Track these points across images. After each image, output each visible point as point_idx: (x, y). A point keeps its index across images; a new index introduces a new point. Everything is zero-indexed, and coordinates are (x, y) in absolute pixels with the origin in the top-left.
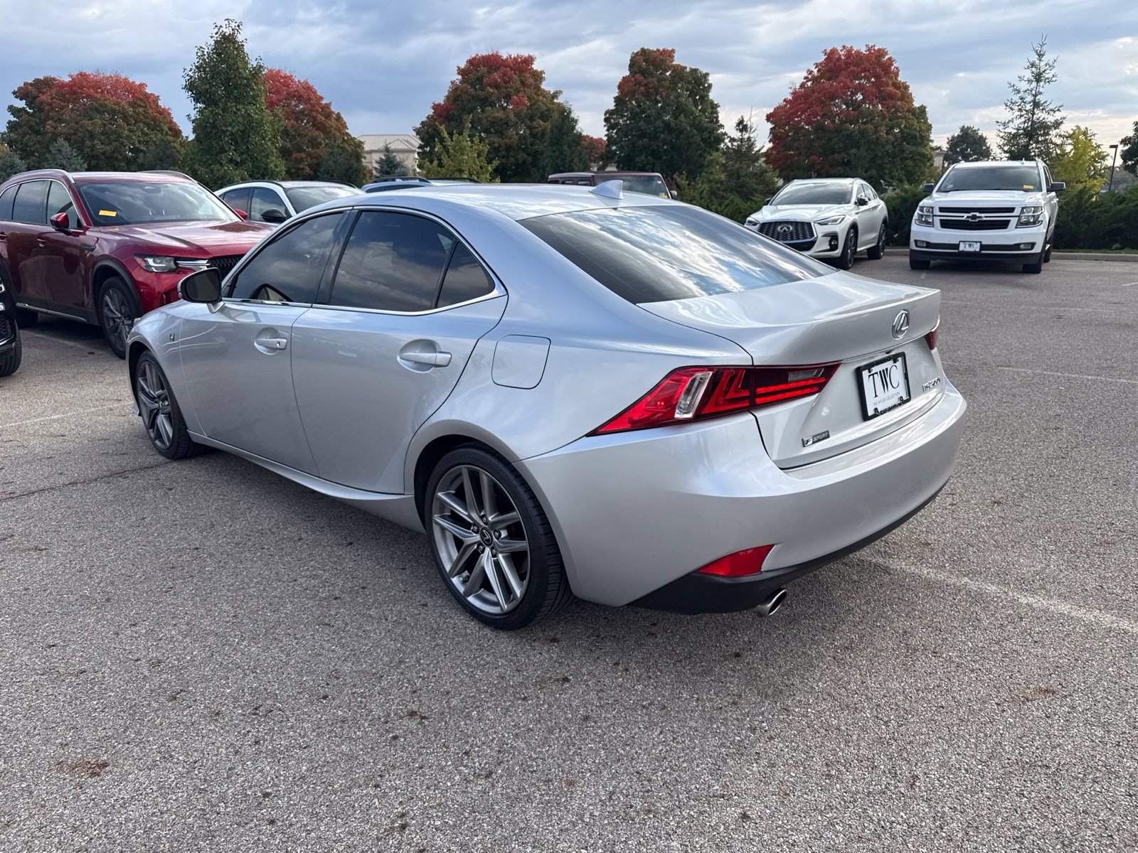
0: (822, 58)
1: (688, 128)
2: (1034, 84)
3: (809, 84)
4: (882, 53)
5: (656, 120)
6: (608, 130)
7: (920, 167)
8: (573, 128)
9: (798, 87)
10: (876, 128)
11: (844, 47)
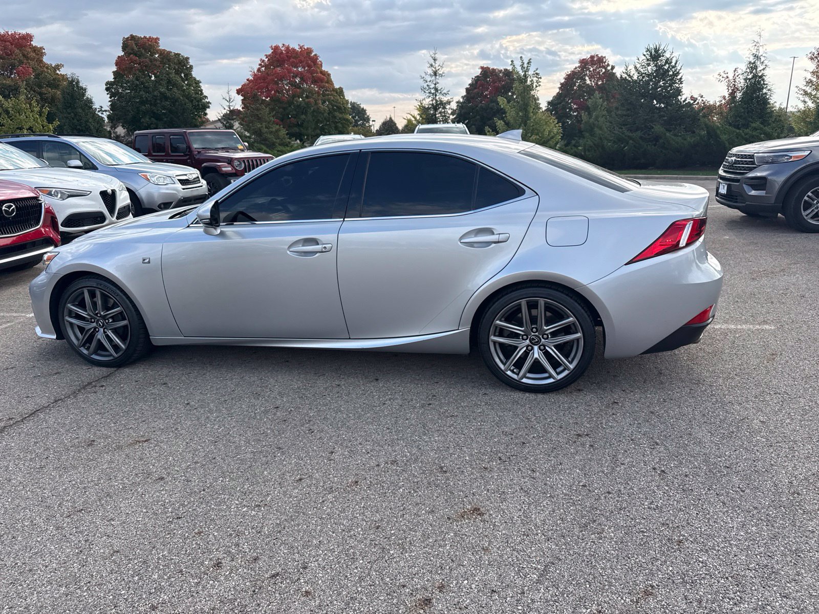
0: (270, 52)
1: (181, 98)
2: (433, 78)
3: (263, 69)
4: (309, 51)
5: (154, 91)
6: (110, 97)
7: (346, 128)
8: (84, 95)
9: (256, 71)
10: (315, 101)
11: (284, 45)
